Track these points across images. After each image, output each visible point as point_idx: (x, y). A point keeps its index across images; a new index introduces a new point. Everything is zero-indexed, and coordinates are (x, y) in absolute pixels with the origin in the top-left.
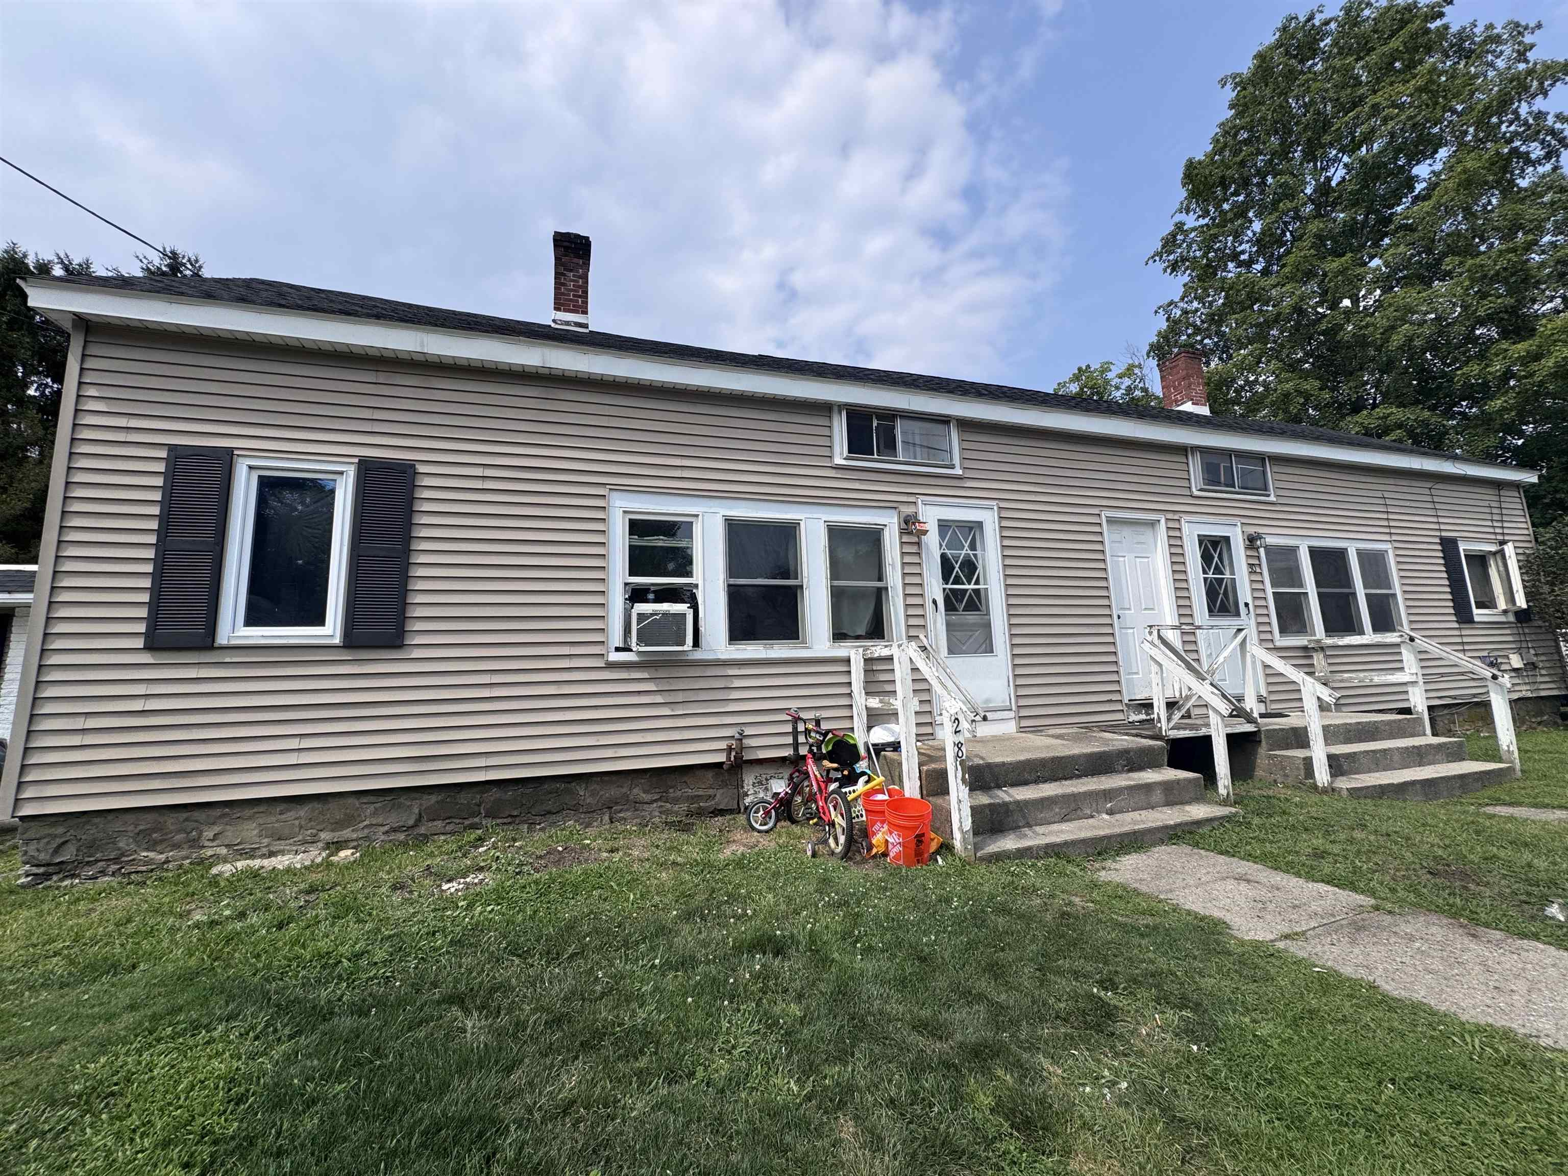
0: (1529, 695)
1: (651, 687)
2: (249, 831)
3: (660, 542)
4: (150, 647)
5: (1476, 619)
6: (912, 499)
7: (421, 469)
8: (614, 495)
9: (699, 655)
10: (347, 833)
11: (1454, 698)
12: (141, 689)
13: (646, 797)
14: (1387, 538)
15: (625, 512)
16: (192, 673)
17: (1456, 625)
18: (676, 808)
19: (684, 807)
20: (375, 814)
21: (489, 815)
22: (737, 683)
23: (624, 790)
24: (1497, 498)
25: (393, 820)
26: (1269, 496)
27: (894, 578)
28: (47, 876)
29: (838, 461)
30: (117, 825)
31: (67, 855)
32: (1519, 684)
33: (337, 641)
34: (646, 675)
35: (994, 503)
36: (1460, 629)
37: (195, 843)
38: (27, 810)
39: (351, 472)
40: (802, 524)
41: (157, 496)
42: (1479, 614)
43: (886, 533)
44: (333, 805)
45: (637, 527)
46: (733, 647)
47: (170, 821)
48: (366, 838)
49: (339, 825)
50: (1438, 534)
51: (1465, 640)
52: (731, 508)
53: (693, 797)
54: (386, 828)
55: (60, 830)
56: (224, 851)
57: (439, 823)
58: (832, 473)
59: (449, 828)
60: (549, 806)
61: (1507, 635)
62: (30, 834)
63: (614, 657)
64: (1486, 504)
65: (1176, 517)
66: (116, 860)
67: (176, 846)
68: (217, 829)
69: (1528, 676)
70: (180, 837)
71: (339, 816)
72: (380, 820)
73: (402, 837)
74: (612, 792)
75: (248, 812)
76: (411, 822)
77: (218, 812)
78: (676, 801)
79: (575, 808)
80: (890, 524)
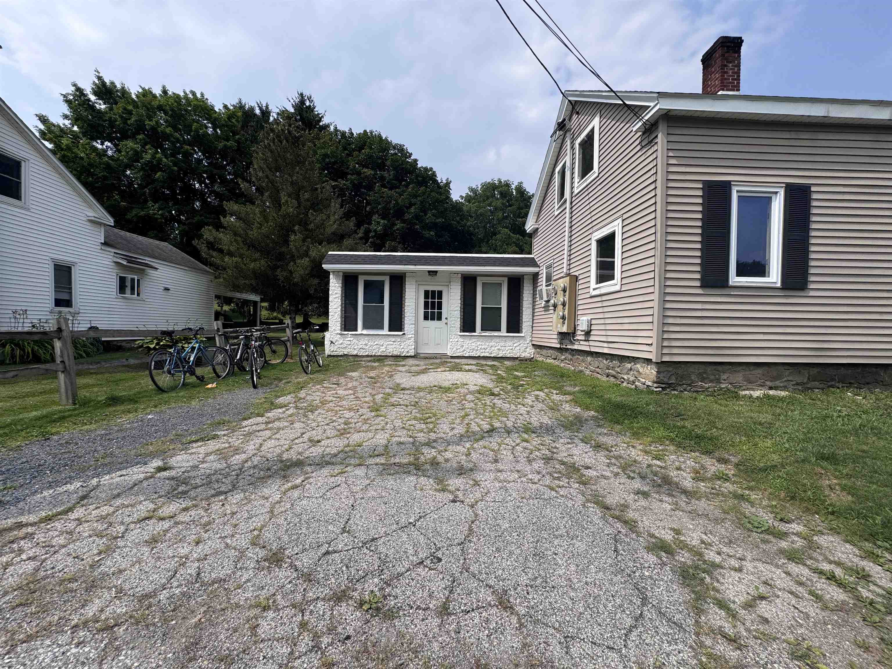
2: (739, 377)
4: (702, 286)
7: (813, 189)
10: (777, 383)
12: (700, 306)
16: (718, 299)
25: (797, 379)
28: (665, 388)
31: (673, 380)
33: (779, 285)
37: (719, 381)
39: (782, 192)
41: (699, 208)
47: (709, 369)
48: (785, 387)
49: (774, 379)
54: (794, 383)
55: (671, 369)
57: (816, 383)
59: (821, 386)
62: (661, 370)
66: (690, 385)
67: (711, 381)
68: (727, 375)
70: (713, 377)
71: (775, 374)
72: (791, 378)
73: (800, 387)
75: (737, 368)
76: (804, 381)
77: (726, 367)
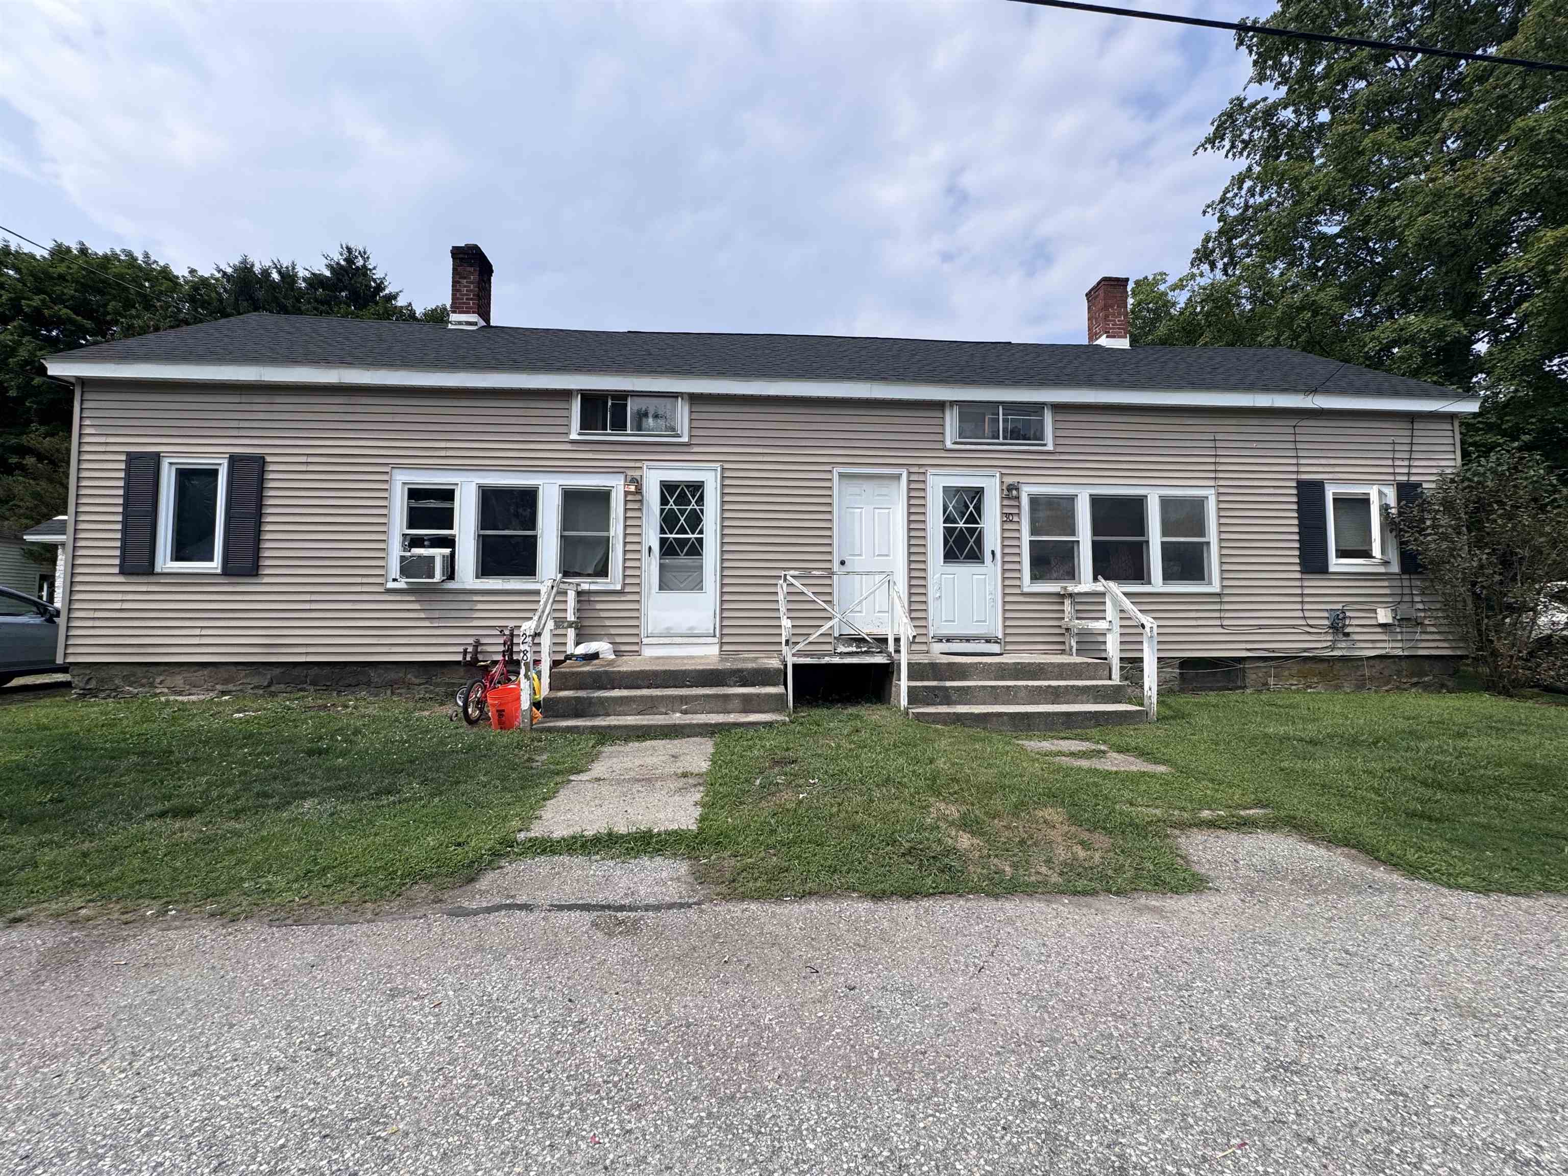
0: (1400, 653)
1: (417, 606)
2: (178, 680)
3: (432, 504)
4: (122, 573)
5: (1332, 569)
6: (638, 465)
7: (268, 459)
8: (395, 471)
9: (451, 585)
10: (230, 687)
11: (1273, 651)
12: (119, 597)
13: (417, 681)
14: (1212, 483)
15: (404, 483)
16: (144, 588)
17: (1298, 576)
18: (437, 690)
19: (443, 689)
20: (246, 676)
21: (313, 683)
22: (480, 606)
23: (401, 675)
24: (1408, 433)
25: (256, 681)
26: (1045, 445)
27: (616, 530)
28: (84, 695)
29: (574, 436)
30: (114, 671)
31: (92, 685)
32: (1384, 641)
33: (219, 571)
34: (413, 599)
35: (718, 465)
36: (1301, 579)
37: (152, 685)
38: (70, 659)
39: (226, 463)
40: (541, 488)
41: (121, 483)
42: (1336, 564)
43: (613, 495)
44: (222, 669)
45: (414, 494)
46: (479, 580)
47: (139, 671)
48: (241, 690)
49: (226, 682)
50: (1294, 476)
51: (1306, 591)
52: (484, 478)
53: (448, 684)
54: (252, 686)
55: (88, 672)
56: (166, 690)
57: (282, 686)
58: (569, 447)
59: (289, 689)
60: (351, 680)
61: (1382, 588)
62: (75, 672)
63: (391, 585)
64: (1390, 440)
65: (922, 470)
66: (115, 690)
67: (143, 686)
68: (162, 678)
69: (1401, 632)
70: (144, 681)
71: (226, 675)
72: (248, 681)
73: (261, 692)
74: (392, 675)
75: (177, 670)
76: (266, 684)
77: (162, 668)
78: (437, 685)
79: (368, 684)
80: (617, 486)
